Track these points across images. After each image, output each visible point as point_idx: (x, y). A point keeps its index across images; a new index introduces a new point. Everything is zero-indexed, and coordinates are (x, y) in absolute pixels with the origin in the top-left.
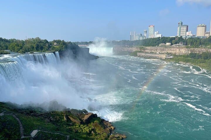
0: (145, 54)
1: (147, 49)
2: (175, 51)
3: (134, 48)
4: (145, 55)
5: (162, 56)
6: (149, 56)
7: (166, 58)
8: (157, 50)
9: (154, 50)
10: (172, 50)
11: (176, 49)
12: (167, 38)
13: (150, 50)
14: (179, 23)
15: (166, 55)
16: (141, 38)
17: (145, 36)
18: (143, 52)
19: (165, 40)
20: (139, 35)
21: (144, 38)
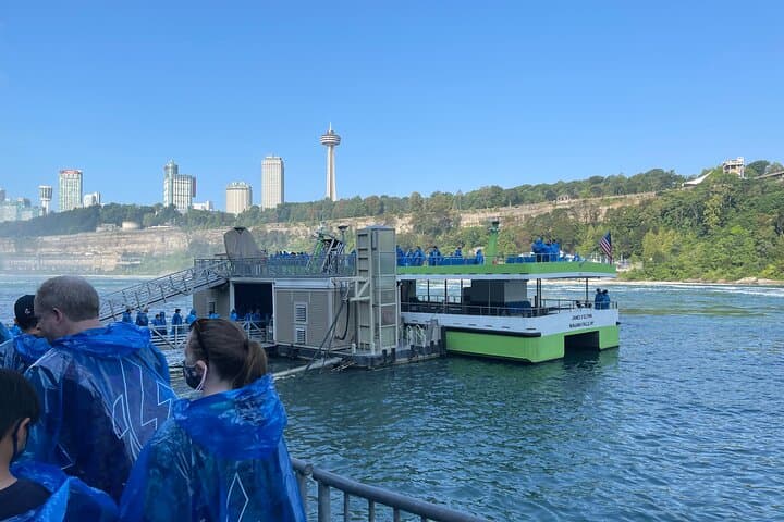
0: (37, 262)
1: (45, 245)
2: (149, 246)
4: (35, 266)
5: (103, 261)
7: (117, 267)
8: (85, 245)
9: (76, 246)
10: (139, 243)
11: (153, 238)
12: (125, 208)
13: (60, 246)
14: (166, 168)
15: (119, 257)
16: (28, 216)
17: (44, 209)
18: (29, 256)
19: (116, 214)
20: (17, 203)
21: (41, 214)
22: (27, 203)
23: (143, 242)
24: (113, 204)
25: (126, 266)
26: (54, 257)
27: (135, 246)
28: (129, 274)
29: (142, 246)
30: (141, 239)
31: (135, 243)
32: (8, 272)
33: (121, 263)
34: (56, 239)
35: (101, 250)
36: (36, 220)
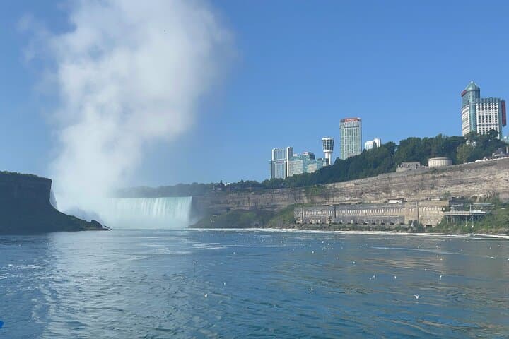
0: (331, 213)
1: (337, 192)
2: (485, 186)
3: (283, 194)
4: (330, 219)
5: (420, 209)
6: (354, 218)
7: (446, 220)
8: (387, 190)
9: (376, 193)
10: (469, 183)
11: (492, 174)
12: (428, 142)
13: (355, 194)
14: (465, 93)
15: (446, 203)
16: (312, 168)
17: (327, 160)
18: (322, 206)
19: (417, 151)
20: (303, 158)
21: (325, 164)
22: (312, 156)
23: (477, 182)
24: (409, 139)
25: (463, 218)
26: (350, 207)
27: (461, 188)
28: (471, 231)
29: (473, 188)
30: (471, 175)
31: (461, 183)
32: (301, 226)
33: (453, 212)
34: (350, 184)
35: (409, 196)
36: (322, 171)
